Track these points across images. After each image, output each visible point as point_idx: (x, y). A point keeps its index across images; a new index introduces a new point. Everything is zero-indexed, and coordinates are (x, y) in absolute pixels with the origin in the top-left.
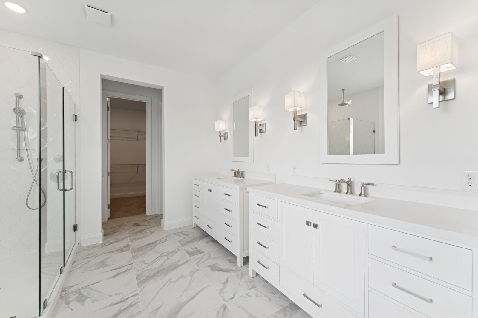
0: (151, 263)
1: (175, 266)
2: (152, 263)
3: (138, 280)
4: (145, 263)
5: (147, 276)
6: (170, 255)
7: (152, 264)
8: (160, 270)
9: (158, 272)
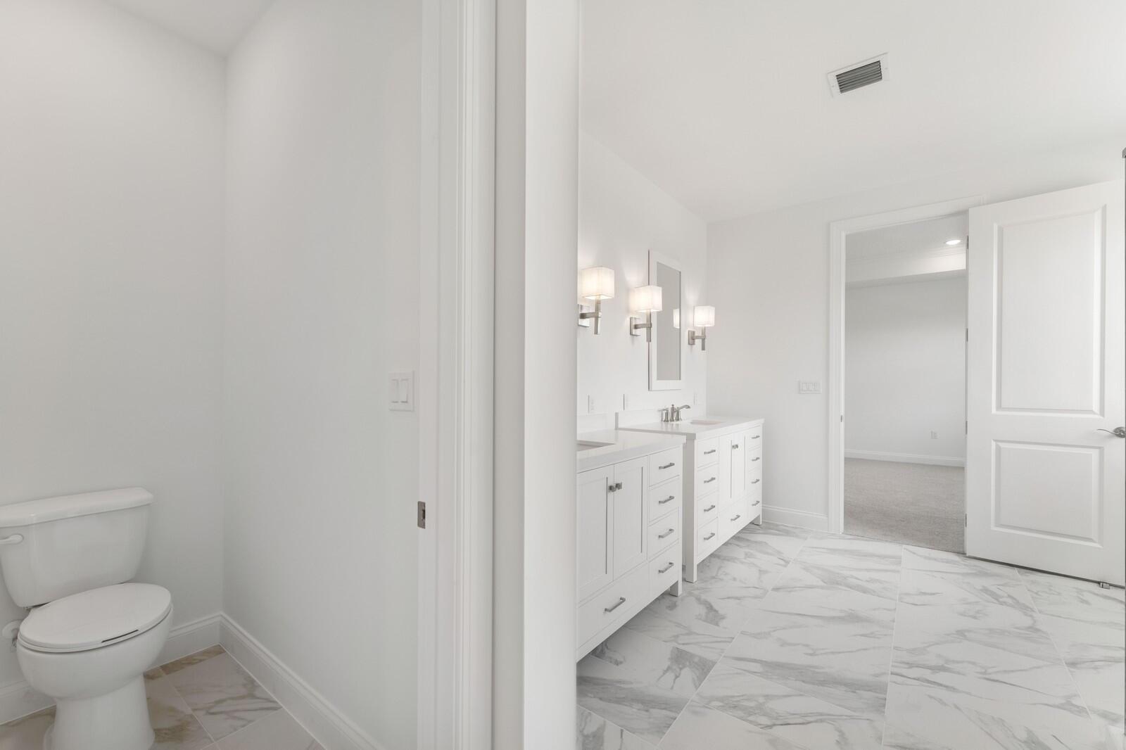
0: (822, 721)
1: (774, 668)
2: (821, 718)
3: (882, 699)
4: (842, 734)
5: (855, 692)
6: (752, 704)
7: (821, 714)
8: (813, 684)
9: (823, 683)
